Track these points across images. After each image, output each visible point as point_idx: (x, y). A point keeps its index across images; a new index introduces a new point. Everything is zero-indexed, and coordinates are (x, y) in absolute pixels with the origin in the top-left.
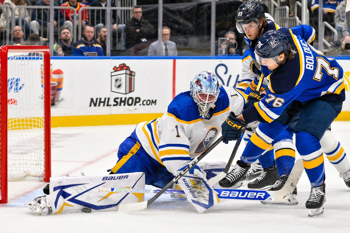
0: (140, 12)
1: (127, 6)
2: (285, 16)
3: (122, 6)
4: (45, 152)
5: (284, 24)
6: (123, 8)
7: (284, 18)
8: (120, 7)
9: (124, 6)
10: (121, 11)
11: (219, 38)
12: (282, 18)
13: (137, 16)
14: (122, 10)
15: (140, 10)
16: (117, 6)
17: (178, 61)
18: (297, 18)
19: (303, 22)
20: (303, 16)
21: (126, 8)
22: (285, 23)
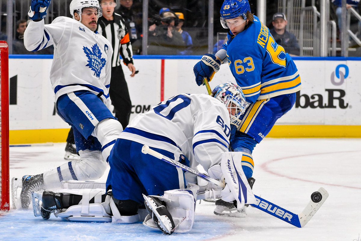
2: (301, 6)
4: (2, 174)
5: (299, 16)
7: (299, 8)
11: (218, 33)
12: (297, 8)
13: (126, 3)
17: (167, 61)
18: (315, 8)
19: (323, 13)
20: (323, 5)
22: (300, 14)
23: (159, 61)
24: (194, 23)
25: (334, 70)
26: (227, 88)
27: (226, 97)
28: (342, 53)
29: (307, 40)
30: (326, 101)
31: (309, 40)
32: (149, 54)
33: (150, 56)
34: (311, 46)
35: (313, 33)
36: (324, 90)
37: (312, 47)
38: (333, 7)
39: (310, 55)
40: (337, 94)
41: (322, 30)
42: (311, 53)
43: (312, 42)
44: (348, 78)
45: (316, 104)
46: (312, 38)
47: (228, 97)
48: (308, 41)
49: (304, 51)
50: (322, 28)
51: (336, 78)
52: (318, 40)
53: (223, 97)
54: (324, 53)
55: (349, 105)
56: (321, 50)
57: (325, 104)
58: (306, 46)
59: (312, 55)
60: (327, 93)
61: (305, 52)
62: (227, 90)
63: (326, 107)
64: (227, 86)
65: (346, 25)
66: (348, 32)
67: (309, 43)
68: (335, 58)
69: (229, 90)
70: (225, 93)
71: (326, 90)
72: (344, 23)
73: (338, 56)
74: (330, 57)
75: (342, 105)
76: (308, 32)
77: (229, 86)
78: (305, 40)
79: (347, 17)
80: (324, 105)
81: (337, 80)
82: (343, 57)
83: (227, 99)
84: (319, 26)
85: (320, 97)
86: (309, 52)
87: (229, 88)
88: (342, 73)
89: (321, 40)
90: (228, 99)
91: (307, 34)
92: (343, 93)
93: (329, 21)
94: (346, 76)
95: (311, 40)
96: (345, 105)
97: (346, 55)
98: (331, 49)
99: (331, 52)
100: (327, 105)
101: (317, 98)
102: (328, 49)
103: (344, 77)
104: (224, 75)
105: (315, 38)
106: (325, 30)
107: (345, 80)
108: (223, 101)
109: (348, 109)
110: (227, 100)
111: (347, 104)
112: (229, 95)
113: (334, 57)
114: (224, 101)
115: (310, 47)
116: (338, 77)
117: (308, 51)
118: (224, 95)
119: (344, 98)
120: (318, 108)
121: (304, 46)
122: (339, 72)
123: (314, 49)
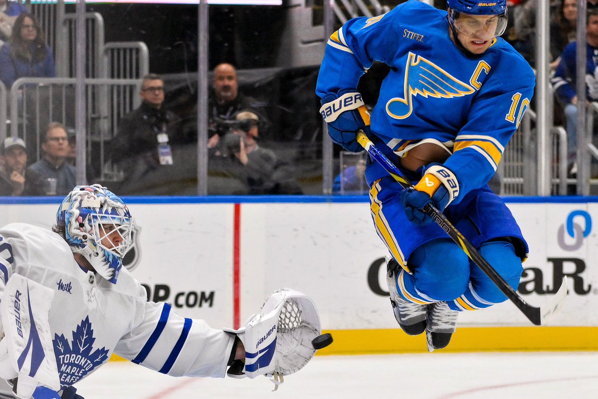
0: (159, 88)
1: (125, 77)
3: (112, 76)
6: (116, 81)
8: (108, 77)
9: (119, 77)
10: (110, 88)
11: (341, 153)
13: (153, 96)
14: (112, 86)
15: (158, 83)
16: (102, 77)
19: (541, 114)
20: (541, 99)
21: (122, 81)
23: (230, 208)
24: (294, 132)
25: (563, 221)
26: (77, 204)
27: (86, 222)
28: (579, 189)
29: (511, 164)
30: (548, 281)
31: (516, 164)
32: (210, 194)
33: (213, 197)
34: (520, 175)
35: (522, 150)
36: (545, 260)
37: (522, 176)
38: (559, 100)
39: (518, 192)
40: (569, 268)
41: (539, 145)
42: (519, 188)
43: (522, 168)
44: (590, 237)
45: (530, 287)
46: (522, 161)
47: (90, 220)
48: (513, 167)
49: (505, 185)
50: (539, 141)
51: (567, 236)
52: (533, 164)
53: (82, 225)
54: (544, 189)
55: (593, 288)
56: (539, 183)
57: (548, 287)
58: (509, 176)
59: (522, 192)
60: (550, 266)
61: (507, 187)
62: (79, 208)
63: (549, 292)
64: (76, 200)
65: (586, 135)
66: (589, 148)
67: (515, 170)
68: (565, 198)
69: (84, 205)
70: (80, 215)
71: (549, 260)
72: (581, 131)
73: (572, 194)
74: (555, 197)
75: (580, 288)
76: (513, 149)
77: (79, 199)
78: (507, 164)
79: (586, 120)
80: (545, 288)
81: (569, 240)
82: (581, 195)
83: (90, 224)
84: (534, 138)
85: (538, 273)
86: (515, 187)
87: (81, 201)
88: (579, 227)
89: (539, 165)
90: (93, 224)
91: (511, 151)
92: (581, 265)
93: (552, 127)
94: (587, 232)
95: (520, 164)
96: (586, 288)
97: (586, 191)
98: (558, 181)
99: (558, 186)
100: (551, 288)
101: (531, 275)
102: (551, 180)
103: (582, 235)
104: (355, 233)
105: (526, 160)
106: (546, 145)
107: (585, 240)
108: (85, 231)
109: (591, 295)
110: (91, 226)
111: (590, 287)
112: (90, 215)
113: (563, 196)
114: (88, 231)
115: (518, 177)
116: (571, 234)
117: (513, 185)
118: (81, 220)
119: (583, 275)
120: (534, 295)
121: (505, 176)
122: (574, 226)
123: (525, 181)
